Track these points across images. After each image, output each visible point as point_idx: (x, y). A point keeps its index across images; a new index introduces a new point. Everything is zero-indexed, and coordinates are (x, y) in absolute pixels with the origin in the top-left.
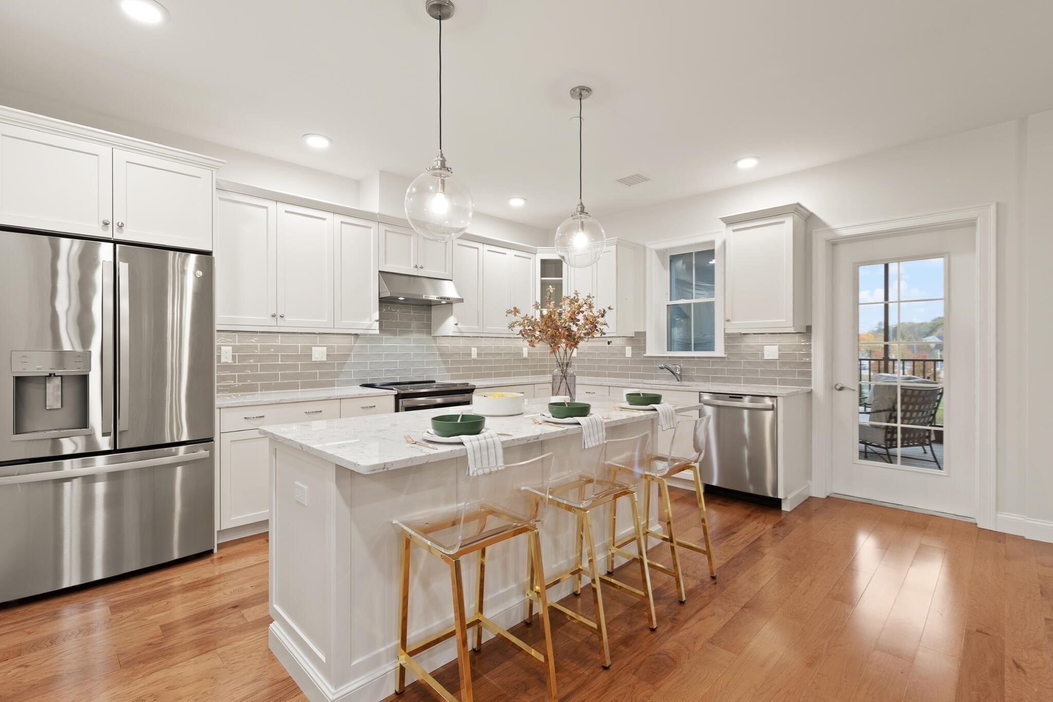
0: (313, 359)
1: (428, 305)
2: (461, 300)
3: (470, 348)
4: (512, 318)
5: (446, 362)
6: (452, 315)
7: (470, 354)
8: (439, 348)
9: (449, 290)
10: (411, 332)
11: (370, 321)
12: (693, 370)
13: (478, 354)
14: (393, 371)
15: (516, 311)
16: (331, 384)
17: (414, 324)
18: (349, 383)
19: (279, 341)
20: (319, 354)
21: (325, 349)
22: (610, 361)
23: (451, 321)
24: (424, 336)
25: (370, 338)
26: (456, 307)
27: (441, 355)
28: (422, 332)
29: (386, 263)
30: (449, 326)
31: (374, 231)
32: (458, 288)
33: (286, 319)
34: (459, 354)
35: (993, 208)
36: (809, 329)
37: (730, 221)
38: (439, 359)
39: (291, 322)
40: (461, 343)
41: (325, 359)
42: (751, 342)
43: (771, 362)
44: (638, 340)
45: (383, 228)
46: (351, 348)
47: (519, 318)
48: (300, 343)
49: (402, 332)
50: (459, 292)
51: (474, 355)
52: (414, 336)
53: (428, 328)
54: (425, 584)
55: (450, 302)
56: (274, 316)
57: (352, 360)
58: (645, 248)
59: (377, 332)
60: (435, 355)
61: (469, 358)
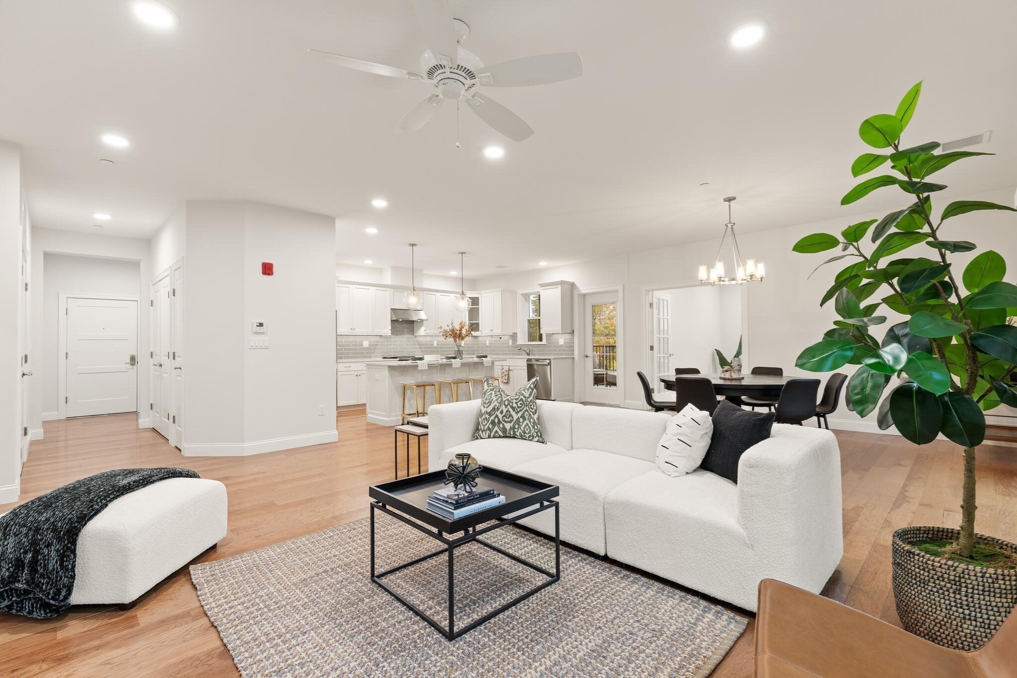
0: (364, 346)
1: (413, 322)
2: (427, 320)
3: (433, 341)
4: (440, 330)
5: (421, 348)
6: (423, 326)
7: (433, 344)
8: (418, 341)
9: (422, 315)
10: (405, 334)
11: (387, 330)
12: (534, 350)
14: (397, 352)
15: (441, 328)
16: (370, 357)
17: (406, 330)
18: (377, 357)
19: (351, 339)
20: (366, 344)
21: (368, 342)
22: (503, 347)
23: (423, 329)
24: (411, 336)
25: (387, 337)
26: (424, 322)
27: (419, 344)
28: (410, 334)
29: (394, 305)
30: (422, 331)
31: (389, 292)
32: (426, 314)
33: (356, 330)
34: (427, 344)
35: (622, 286)
36: (573, 331)
37: (542, 285)
39: (358, 331)
40: (429, 339)
41: (368, 346)
42: (555, 337)
43: (562, 346)
44: (514, 336)
45: (392, 290)
46: (379, 342)
47: (442, 330)
48: (358, 339)
49: (400, 334)
50: (427, 316)
51: (435, 345)
52: (406, 336)
53: (412, 332)
54: (409, 401)
55: (422, 321)
56: (352, 329)
57: (379, 347)
58: (516, 292)
59: (390, 334)
60: (416, 345)
61: (432, 346)
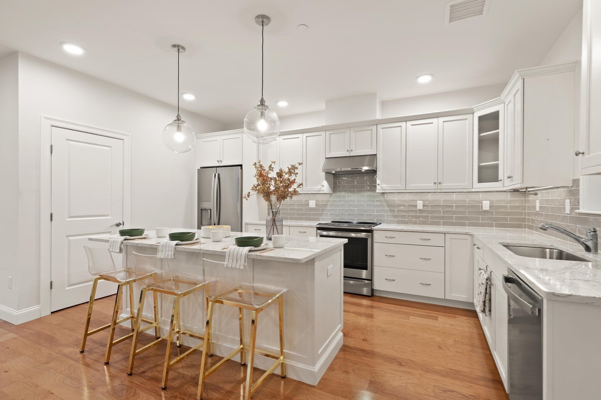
0: (310, 206)
3: (415, 201)
5: (393, 211)
7: (416, 206)
8: (386, 201)
10: (365, 191)
13: (424, 206)
20: (313, 204)
21: (315, 201)
27: (389, 206)
29: (330, 152)
31: (323, 136)
38: (387, 208)
40: (407, 197)
45: (328, 133)
46: (328, 201)
48: (303, 199)
49: (359, 191)
51: (420, 207)
57: (328, 208)
60: (383, 206)
61: (414, 209)
